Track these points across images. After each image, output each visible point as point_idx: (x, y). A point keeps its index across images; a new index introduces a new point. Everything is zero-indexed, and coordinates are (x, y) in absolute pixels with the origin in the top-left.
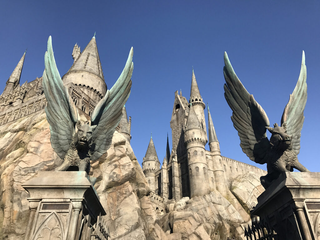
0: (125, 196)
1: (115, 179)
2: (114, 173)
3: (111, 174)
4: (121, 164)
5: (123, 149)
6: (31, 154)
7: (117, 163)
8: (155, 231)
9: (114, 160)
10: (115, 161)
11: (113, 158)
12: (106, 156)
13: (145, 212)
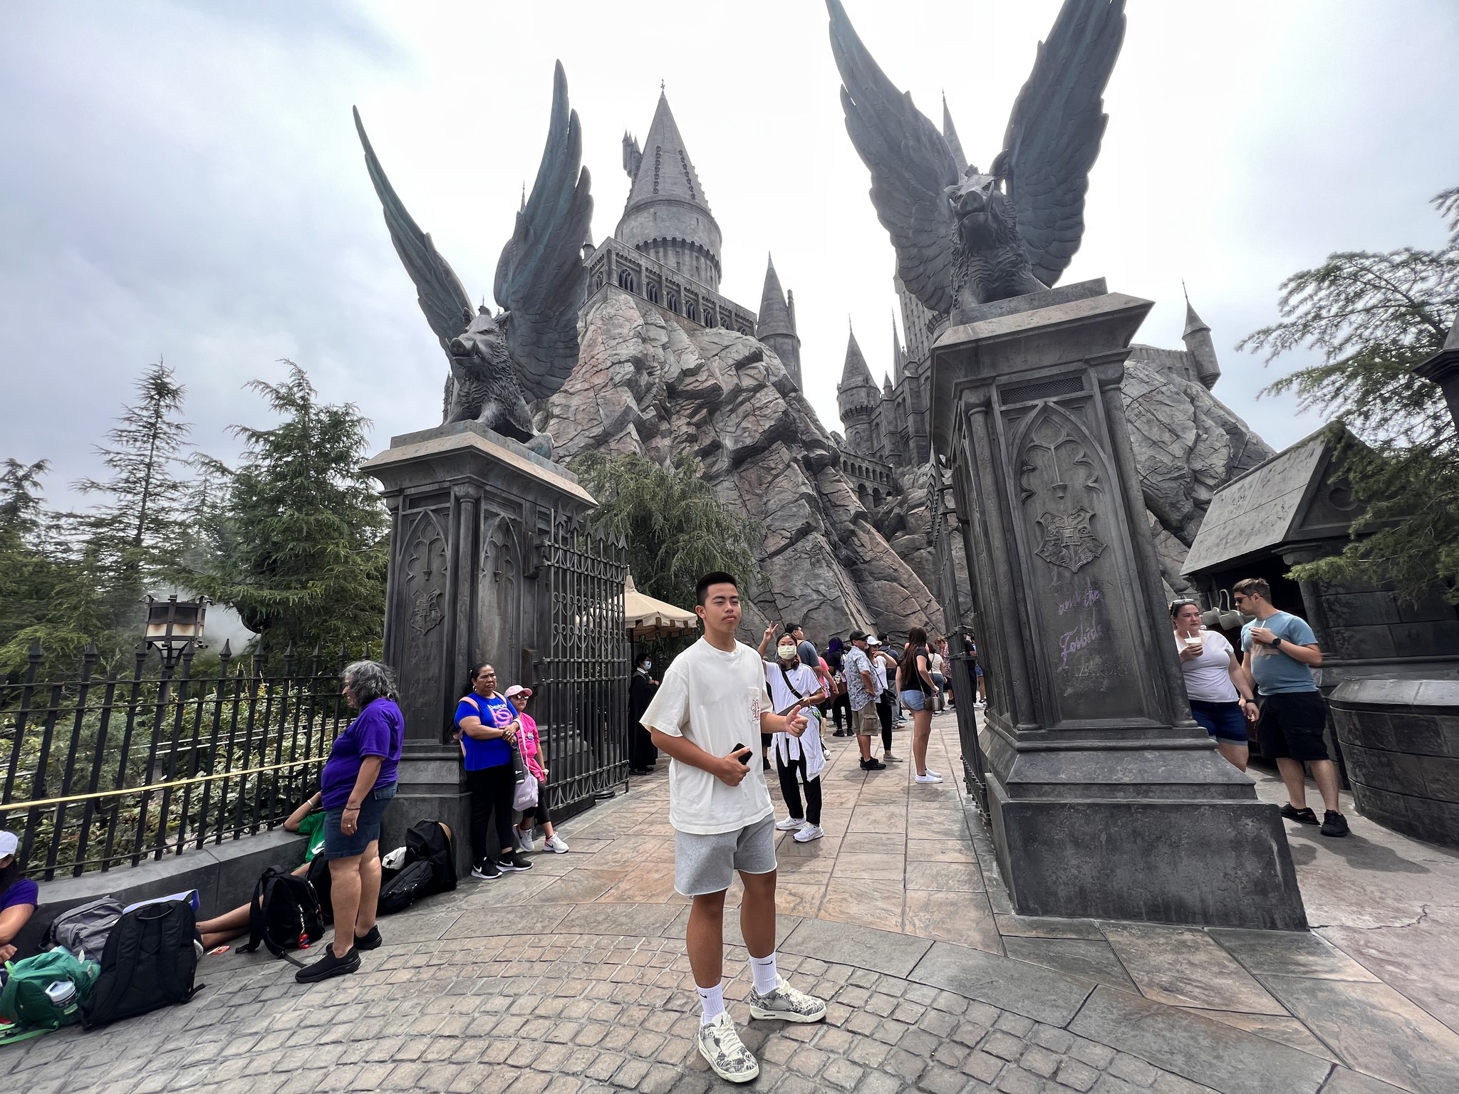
0: (774, 472)
1: (748, 441)
3: (739, 432)
4: (757, 405)
5: (757, 371)
7: (747, 405)
8: (856, 535)
10: (742, 403)
11: (736, 397)
12: (720, 395)
13: (829, 501)
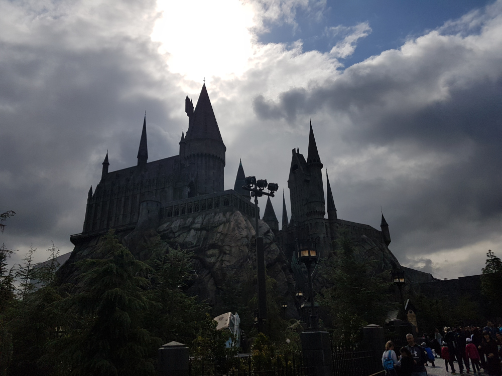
0: (277, 273)
1: (270, 262)
2: (269, 257)
4: (271, 250)
6: (228, 255)
7: (268, 249)
9: (266, 247)
